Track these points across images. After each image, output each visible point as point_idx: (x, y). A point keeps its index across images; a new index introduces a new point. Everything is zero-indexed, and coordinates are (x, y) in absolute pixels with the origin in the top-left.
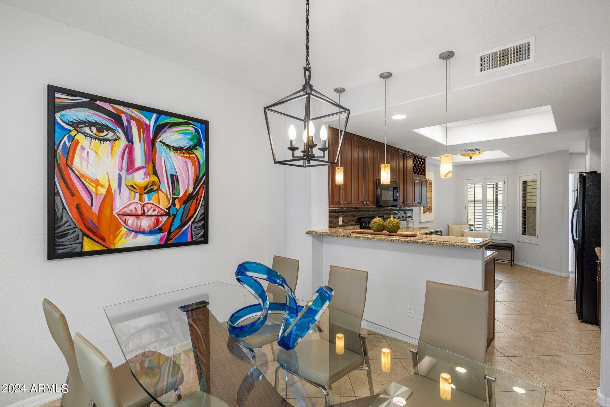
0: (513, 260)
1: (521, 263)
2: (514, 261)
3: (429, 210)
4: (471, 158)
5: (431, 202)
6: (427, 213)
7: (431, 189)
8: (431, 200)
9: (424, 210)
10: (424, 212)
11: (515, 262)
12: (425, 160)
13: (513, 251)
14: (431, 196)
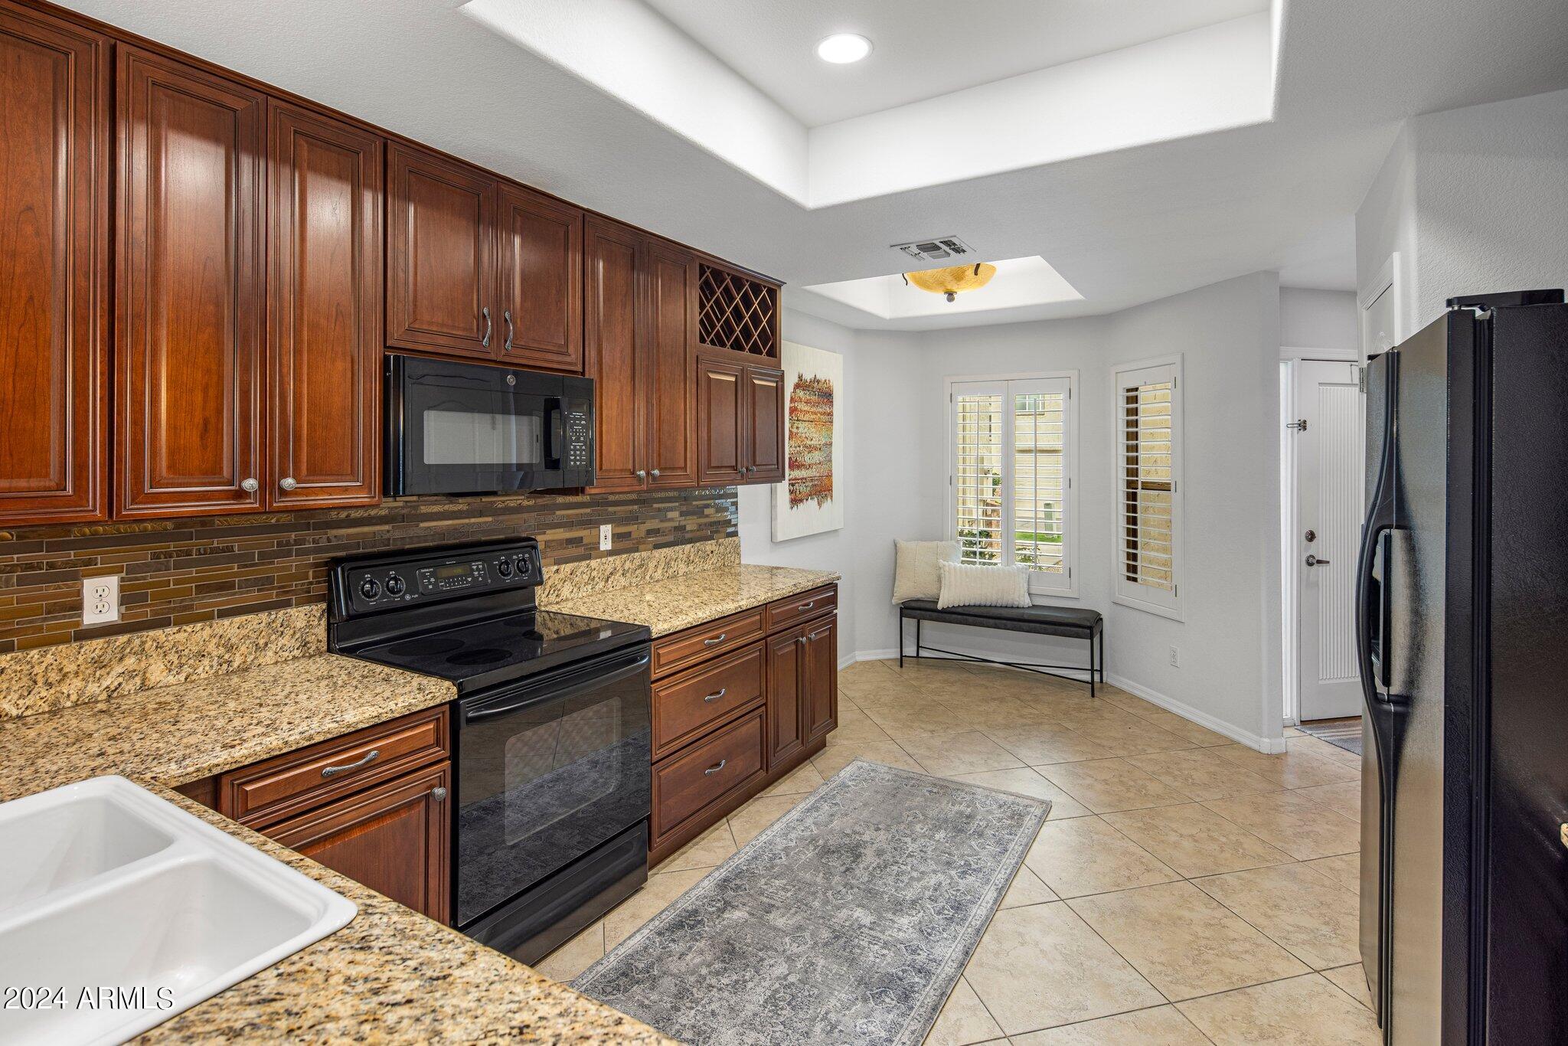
0: (1097, 667)
1: (1122, 679)
2: (1101, 671)
3: (822, 490)
4: (950, 295)
5: (830, 461)
6: (812, 504)
7: (830, 414)
8: (829, 455)
9: (791, 492)
10: (795, 501)
11: (1104, 673)
12: (773, 293)
13: (1096, 640)
14: (828, 440)
